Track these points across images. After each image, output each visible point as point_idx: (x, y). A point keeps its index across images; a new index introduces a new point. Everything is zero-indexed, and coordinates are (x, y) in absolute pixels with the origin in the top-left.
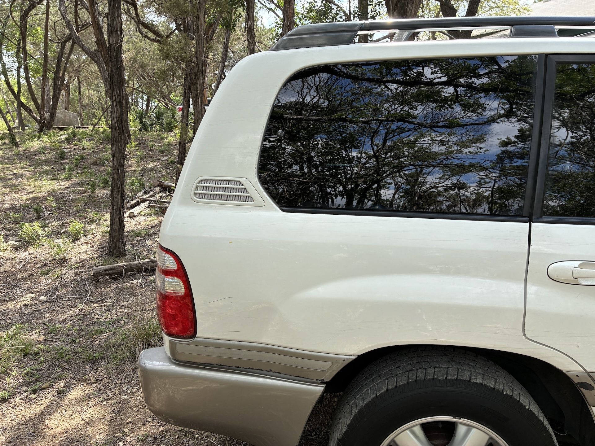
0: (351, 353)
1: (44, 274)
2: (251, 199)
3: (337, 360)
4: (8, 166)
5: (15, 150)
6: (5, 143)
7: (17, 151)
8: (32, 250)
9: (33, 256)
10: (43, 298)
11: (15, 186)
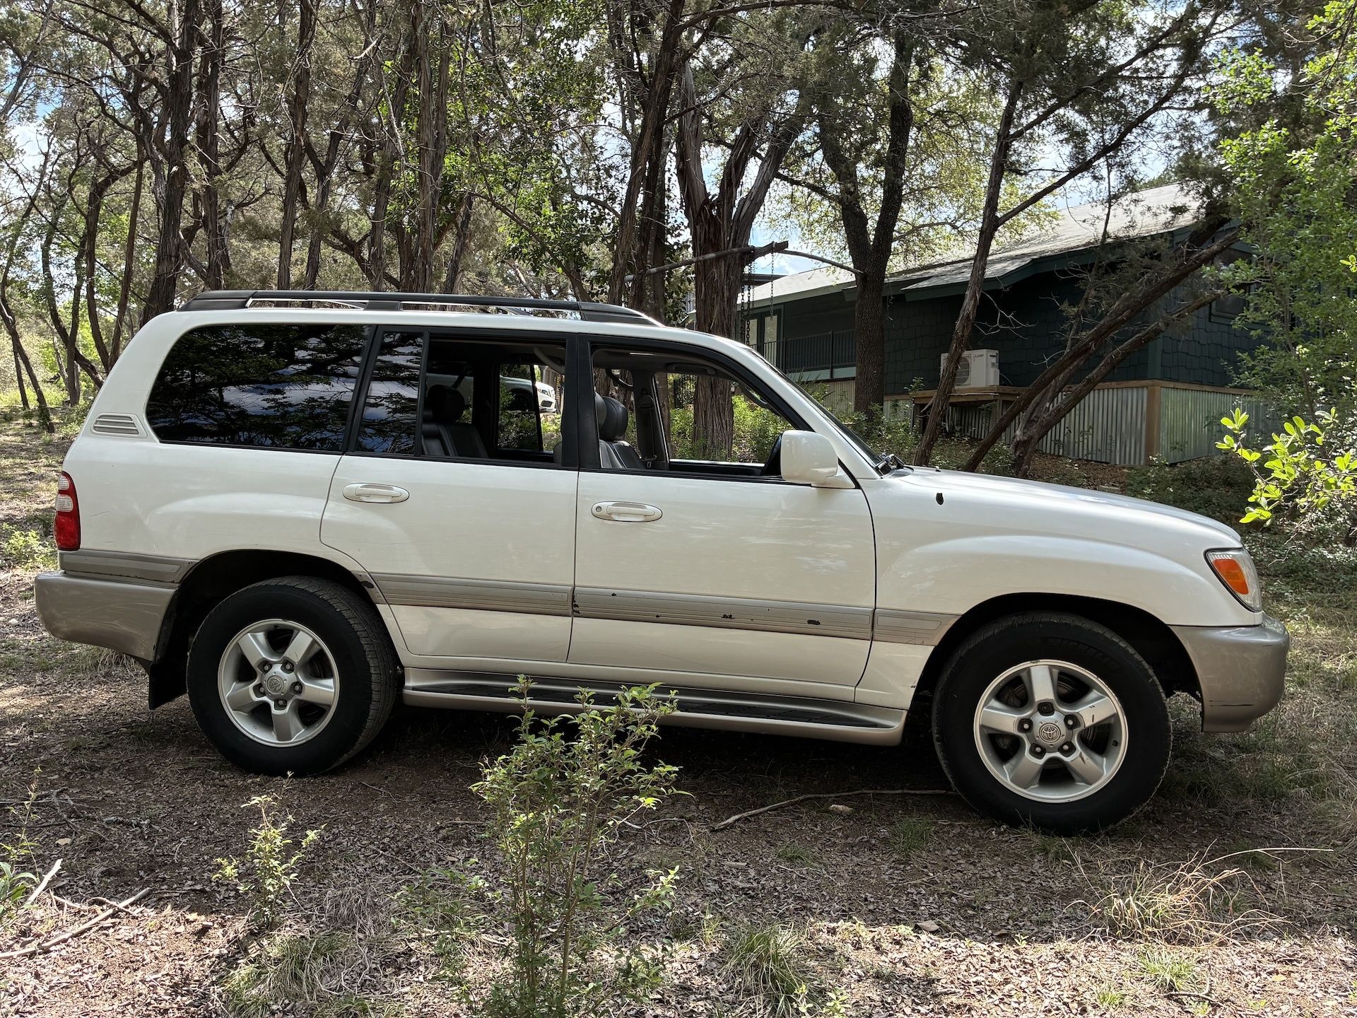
0: (195, 557)
1: (26, 599)
2: (137, 432)
3: (184, 562)
4: (23, 461)
5: (46, 436)
6: (30, 425)
7: (48, 439)
8: (19, 571)
9: (17, 578)
10: (14, 621)
11: (24, 490)
